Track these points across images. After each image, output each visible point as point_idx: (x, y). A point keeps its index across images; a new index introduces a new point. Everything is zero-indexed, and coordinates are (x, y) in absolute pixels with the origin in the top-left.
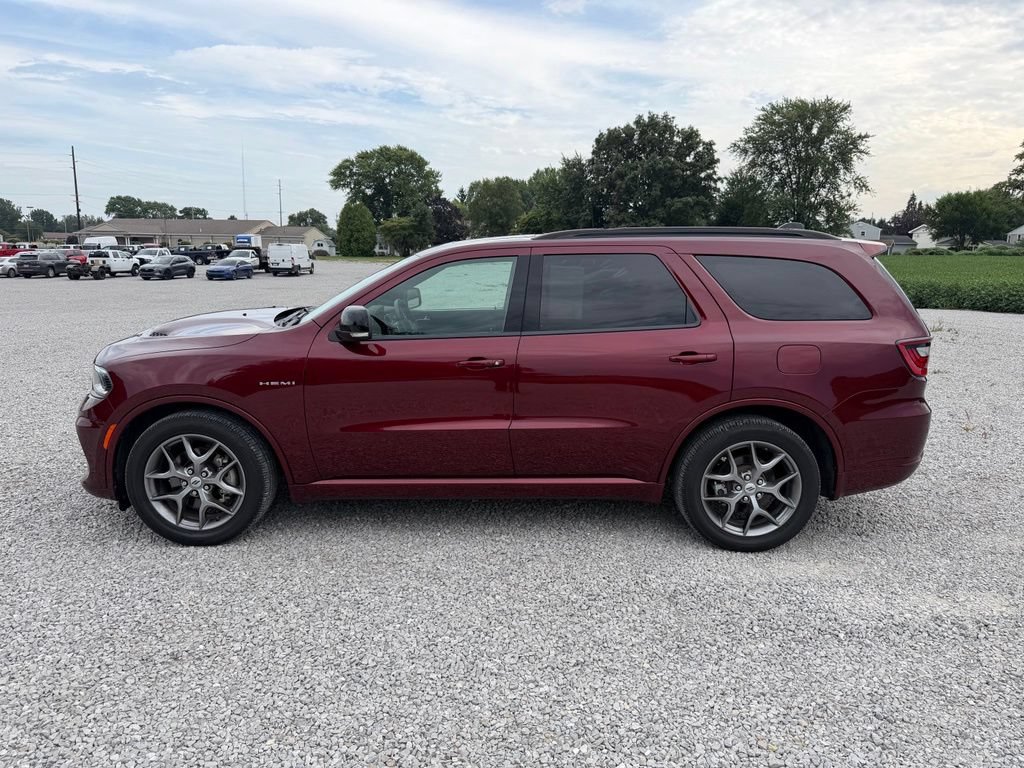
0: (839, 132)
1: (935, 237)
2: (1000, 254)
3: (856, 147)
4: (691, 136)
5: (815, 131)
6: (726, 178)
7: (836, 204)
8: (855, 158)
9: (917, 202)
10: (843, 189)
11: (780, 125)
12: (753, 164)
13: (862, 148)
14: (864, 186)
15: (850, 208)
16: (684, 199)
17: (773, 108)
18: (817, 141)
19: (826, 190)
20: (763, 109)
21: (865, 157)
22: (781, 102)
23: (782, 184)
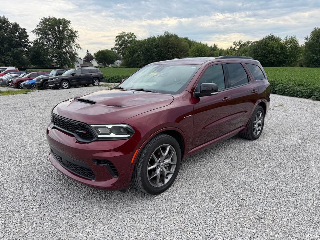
0: (69, 30)
1: (98, 63)
2: (117, 68)
3: (75, 35)
4: (16, 26)
5: (61, 28)
6: (32, 42)
7: (72, 52)
8: (75, 38)
9: (89, 52)
10: (73, 48)
11: (49, 25)
12: (42, 38)
13: (76, 35)
14: (79, 47)
15: (76, 54)
16: (19, 49)
17: (45, 19)
18: (62, 32)
19: (68, 48)
20: (42, 19)
21: (78, 38)
22: (48, 17)
23: (53, 45)
